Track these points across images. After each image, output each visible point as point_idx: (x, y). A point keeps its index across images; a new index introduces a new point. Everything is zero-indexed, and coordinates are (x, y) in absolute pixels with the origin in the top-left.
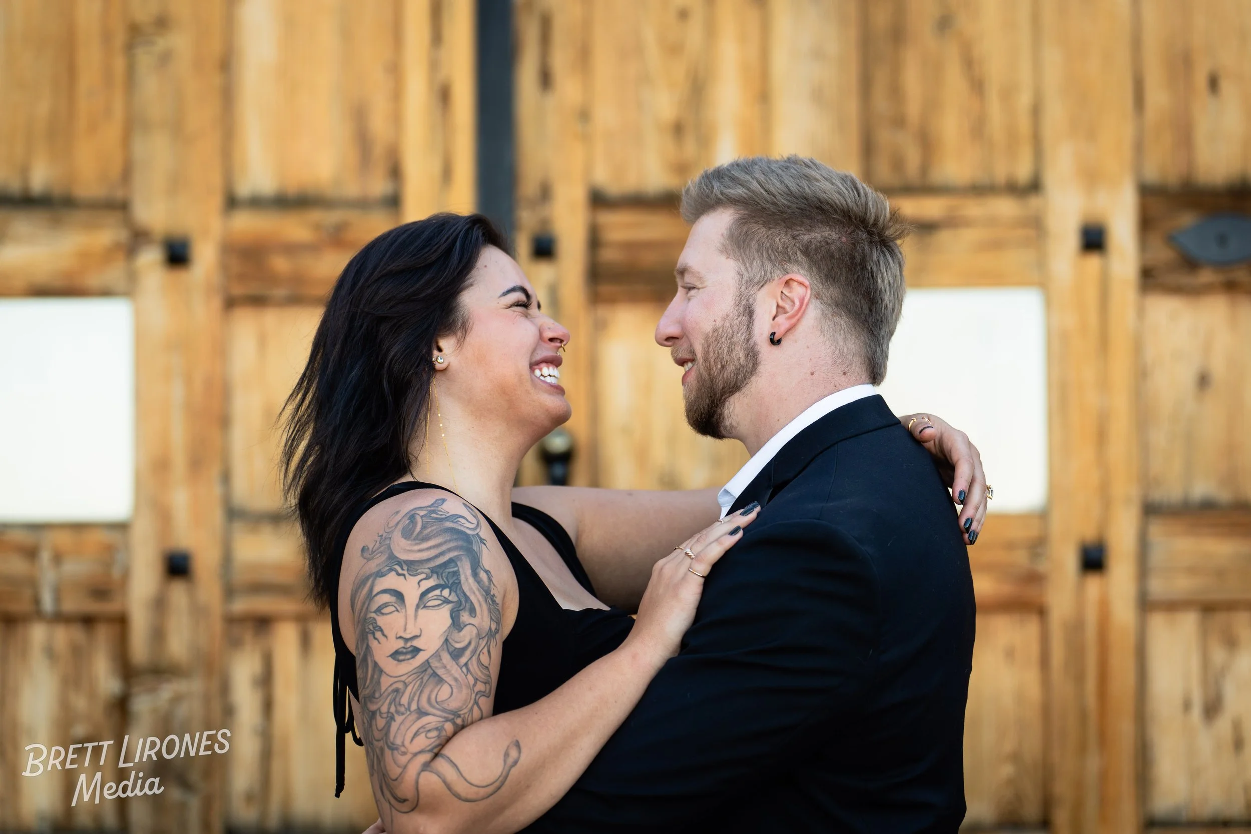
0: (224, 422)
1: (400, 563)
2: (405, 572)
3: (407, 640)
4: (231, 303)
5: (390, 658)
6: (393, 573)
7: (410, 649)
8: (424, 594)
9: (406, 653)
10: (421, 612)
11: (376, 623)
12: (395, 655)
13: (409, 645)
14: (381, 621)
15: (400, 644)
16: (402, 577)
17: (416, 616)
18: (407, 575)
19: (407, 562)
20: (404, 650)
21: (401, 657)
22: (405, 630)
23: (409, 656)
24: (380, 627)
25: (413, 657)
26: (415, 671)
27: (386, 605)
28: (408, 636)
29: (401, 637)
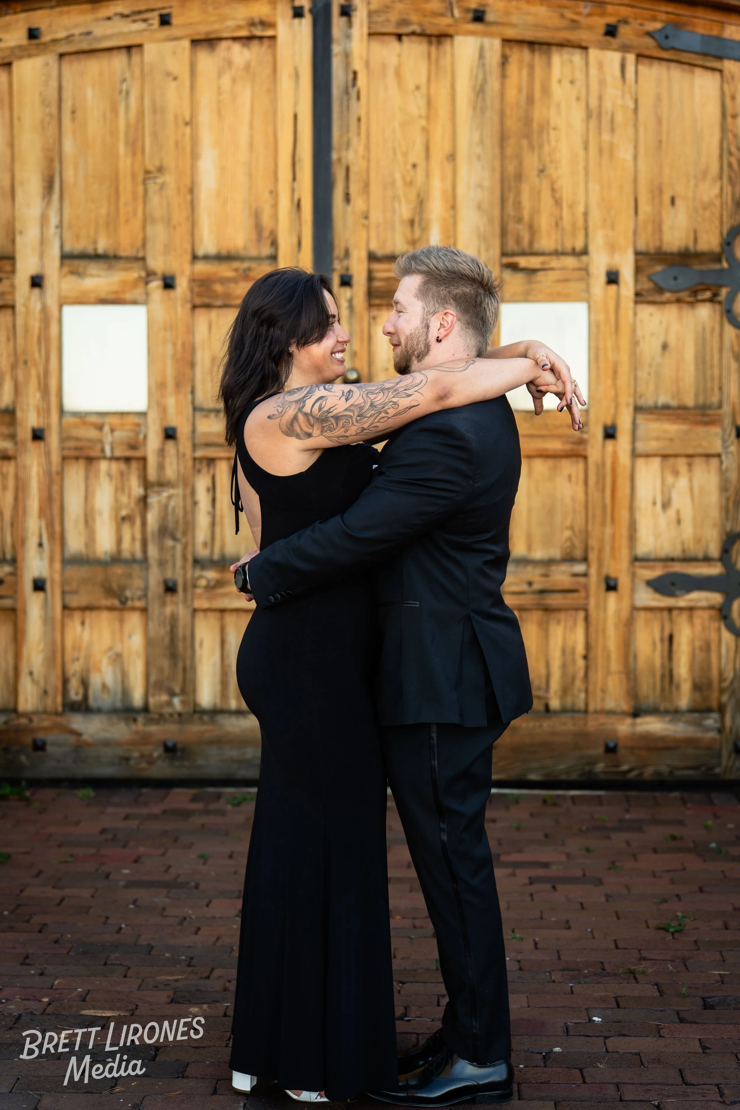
0: (192, 365)
1: (304, 397)
2: (311, 395)
3: (343, 395)
4: (194, 307)
5: (347, 402)
6: (307, 401)
7: (348, 393)
8: (325, 389)
9: (349, 395)
10: (332, 390)
11: (325, 411)
12: (347, 400)
13: (346, 394)
14: (326, 409)
15: (344, 398)
16: (312, 396)
17: (333, 392)
18: (313, 394)
19: (306, 395)
20: (348, 395)
21: (350, 396)
22: (338, 396)
23: (351, 393)
24: (329, 408)
25: (353, 392)
26: (360, 390)
27: (321, 405)
28: (342, 394)
29: (340, 398)
